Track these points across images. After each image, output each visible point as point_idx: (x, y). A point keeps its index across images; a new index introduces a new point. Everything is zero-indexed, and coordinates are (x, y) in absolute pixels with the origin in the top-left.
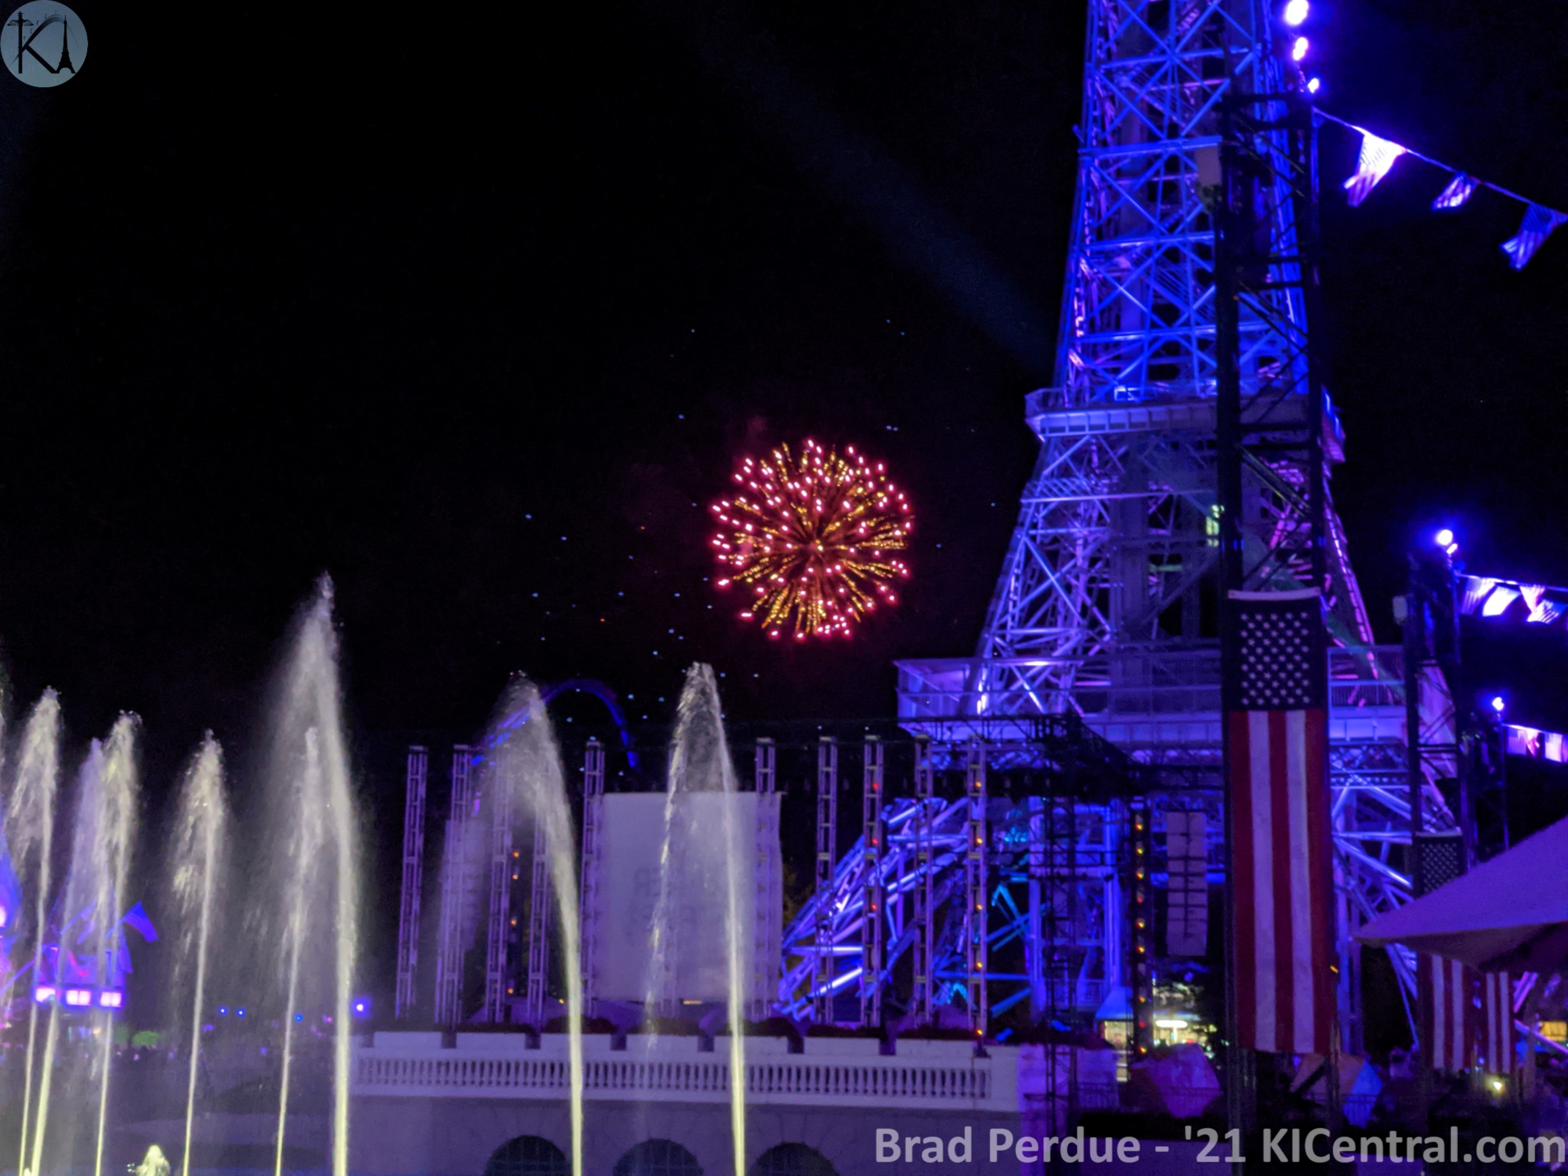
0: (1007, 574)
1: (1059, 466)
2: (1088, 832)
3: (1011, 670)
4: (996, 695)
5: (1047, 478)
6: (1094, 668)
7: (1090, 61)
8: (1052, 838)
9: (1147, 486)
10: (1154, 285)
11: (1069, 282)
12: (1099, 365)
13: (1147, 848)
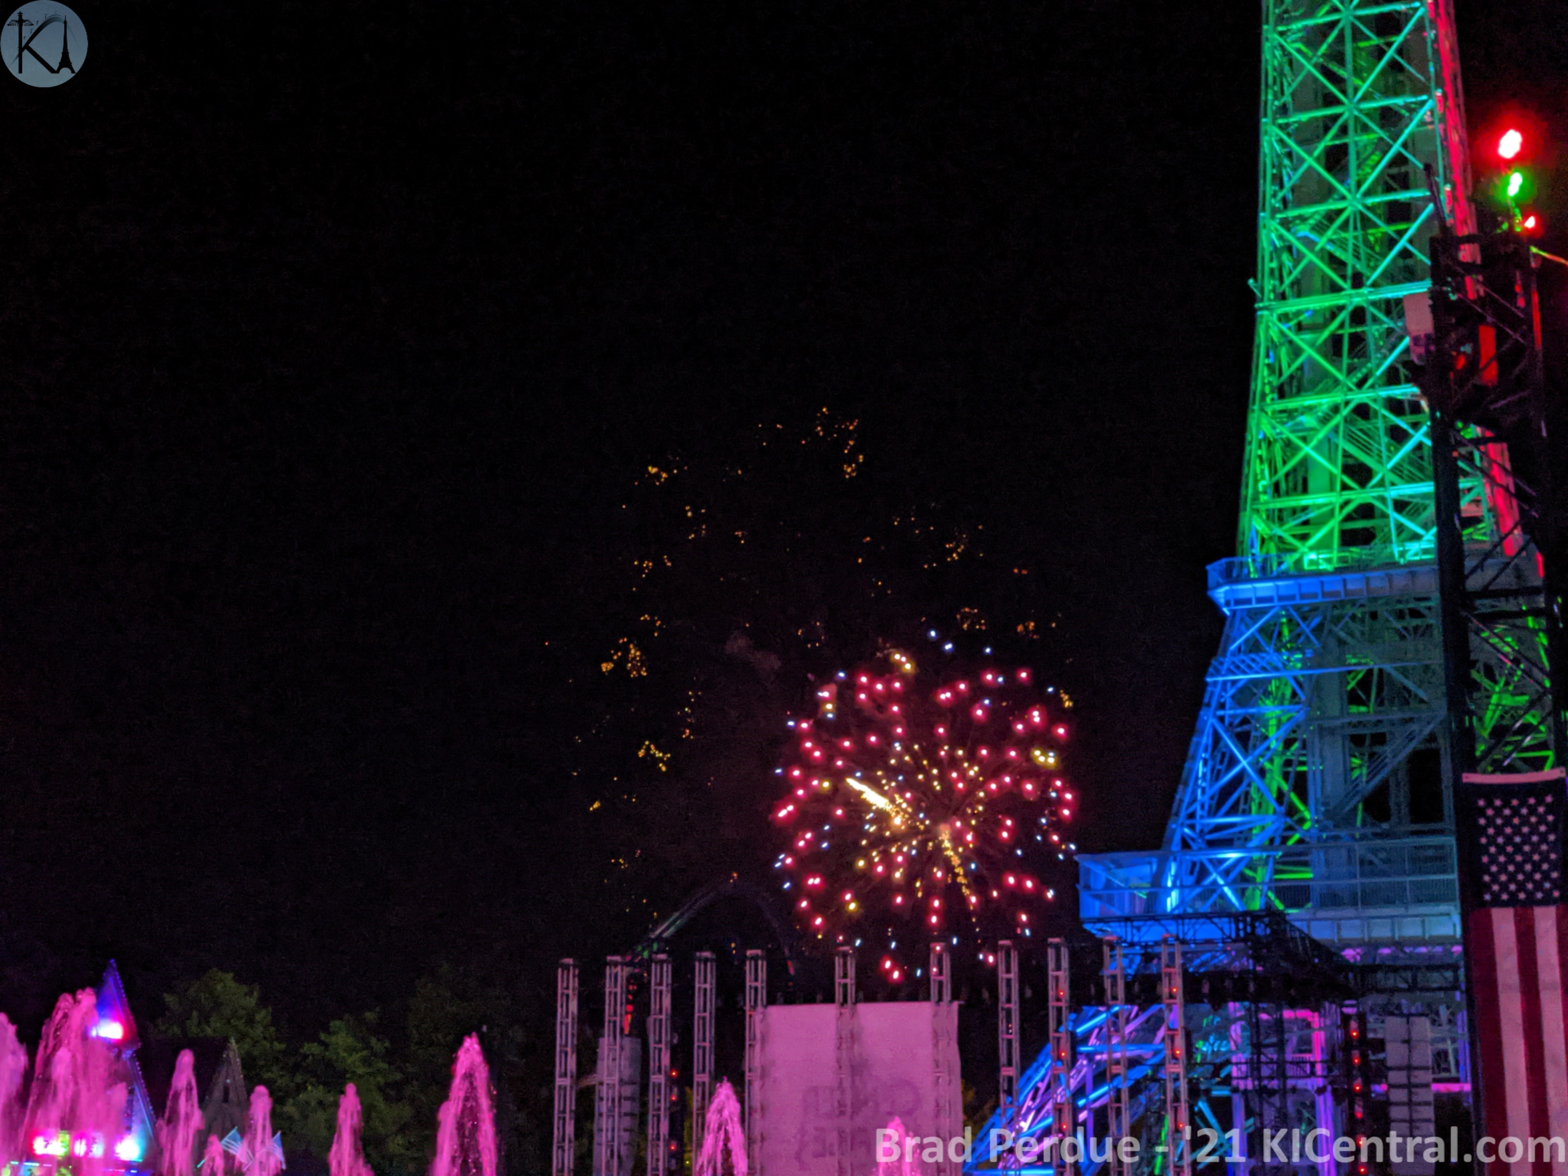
0: (1194, 758)
1: (1246, 641)
2: (1295, 1039)
3: (1202, 864)
4: (1187, 891)
5: (1233, 654)
6: (1296, 859)
7: (1264, 210)
8: (1257, 1047)
9: (1345, 660)
10: (1343, 444)
11: (1250, 443)
12: (1285, 531)
13: (1364, 1056)
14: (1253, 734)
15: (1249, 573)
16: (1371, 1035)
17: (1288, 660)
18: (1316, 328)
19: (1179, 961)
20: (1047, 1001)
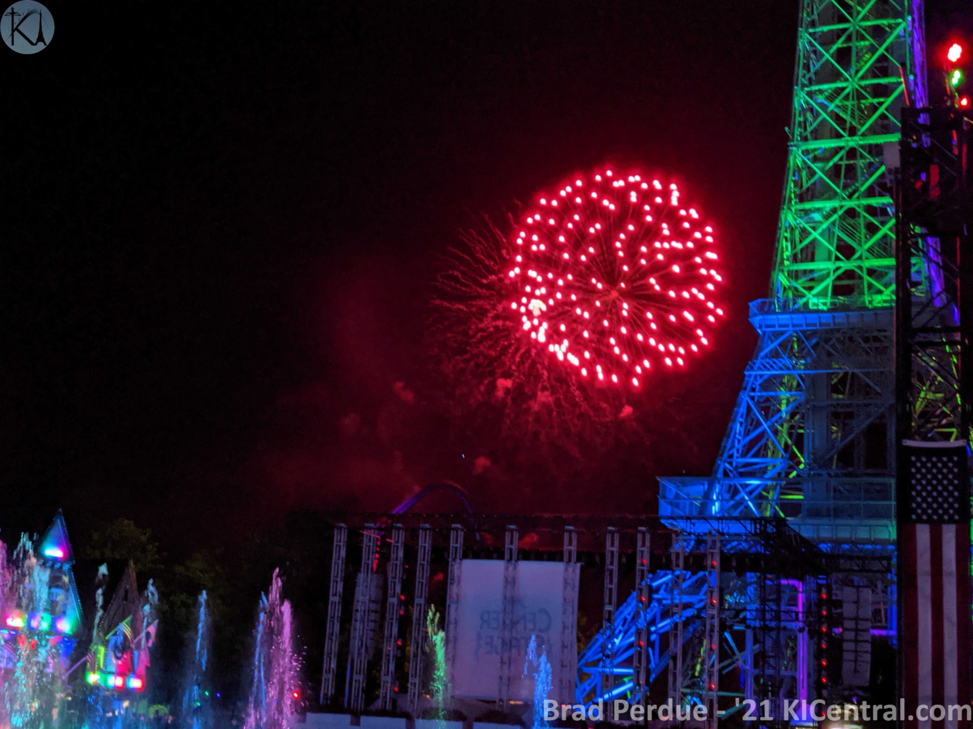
0: (734, 421)
1: (771, 351)
2: (787, 597)
3: (736, 486)
4: (725, 502)
5: (762, 358)
6: (794, 486)
7: (797, 85)
8: (764, 601)
9: (831, 365)
10: (838, 232)
11: (780, 229)
12: (799, 284)
13: (829, 611)
14: (772, 408)
15: (775, 308)
16: (834, 598)
17: (796, 364)
18: (826, 159)
19: (718, 545)
20: (635, 566)
